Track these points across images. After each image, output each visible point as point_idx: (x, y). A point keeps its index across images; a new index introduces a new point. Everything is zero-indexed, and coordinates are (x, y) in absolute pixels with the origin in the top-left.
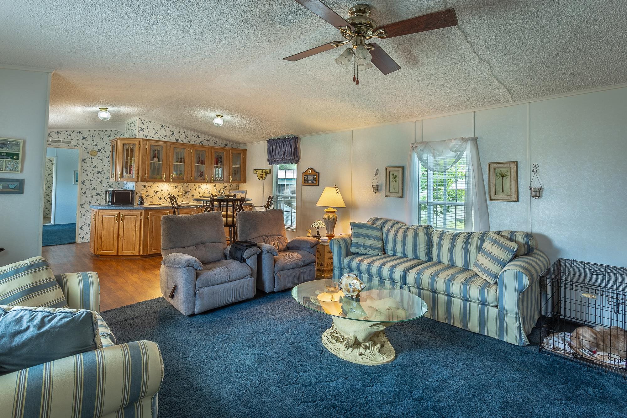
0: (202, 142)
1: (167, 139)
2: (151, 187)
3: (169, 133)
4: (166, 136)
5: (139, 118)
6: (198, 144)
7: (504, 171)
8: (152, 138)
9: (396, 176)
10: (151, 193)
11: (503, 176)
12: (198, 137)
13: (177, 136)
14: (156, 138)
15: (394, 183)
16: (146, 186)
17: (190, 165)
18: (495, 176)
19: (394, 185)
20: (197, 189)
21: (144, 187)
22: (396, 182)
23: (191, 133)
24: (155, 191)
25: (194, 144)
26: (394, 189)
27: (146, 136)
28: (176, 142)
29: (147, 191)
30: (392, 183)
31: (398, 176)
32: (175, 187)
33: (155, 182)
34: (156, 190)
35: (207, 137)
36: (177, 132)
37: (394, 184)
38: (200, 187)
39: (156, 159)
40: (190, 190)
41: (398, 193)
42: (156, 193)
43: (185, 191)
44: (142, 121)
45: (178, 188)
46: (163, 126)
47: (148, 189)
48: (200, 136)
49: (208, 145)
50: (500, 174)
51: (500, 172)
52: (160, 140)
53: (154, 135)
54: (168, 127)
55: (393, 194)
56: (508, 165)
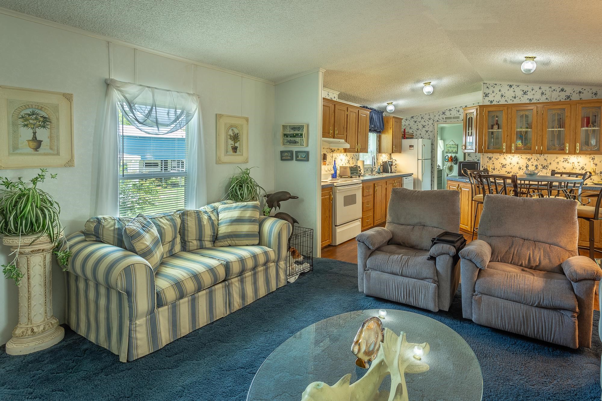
0: (568, 97)
1: (516, 101)
2: (497, 159)
3: (519, 93)
4: (515, 98)
5: (484, 83)
6: (562, 100)
8: (498, 102)
10: (498, 166)
12: (562, 90)
13: (530, 96)
14: (503, 102)
16: (492, 157)
17: (539, 130)
20: (561, 163)
21: (490, 158)
23: (551, 87)
24: (502, 164)
25: (557, 100)
27: (491, 102)
28: (529, 102)
29: (493, 164)
32: (527, 159)
33: (502, 154)
34: (504, 162)
35: (578, 89)
36: (530, 90)
38: (566, 160)
39: (496, 127)
40: (550, 163)
42: (504, 166)
43: (542, 165)
44: (487, 86)
45: (532, 160)
46: (511, 86)
47: (494, 161)
48: (565, 89)
49: (581, 99)
52: (508, 103)
53: (500, 99)
54: (518, 86)
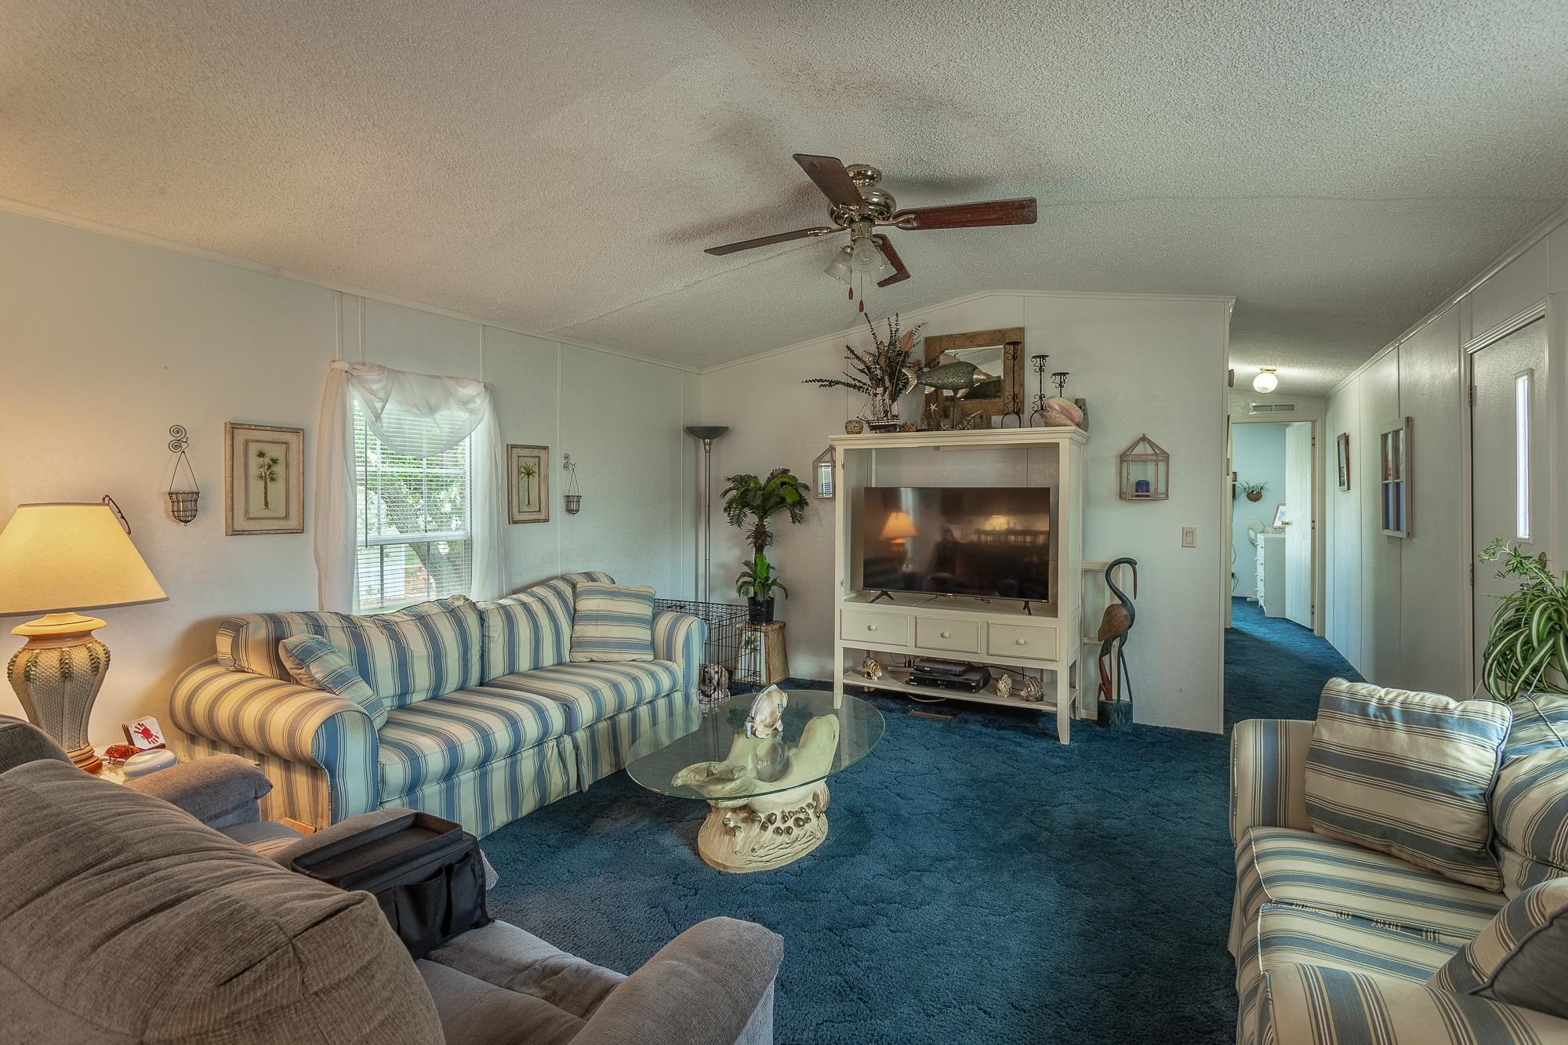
7: (531, 462)
9: (275, 461)
11: (528, 474)
15: (266, 484)
18: (520, 472)
19: (266, 493)
22: (272, 479)
26: (266, 504)
30: (257, 487)
31: (282, 460)
37: (266, 488)
41: (286, 517)
50: (525, 468)
51: (524, 465)
55: (267, 525)
56: (536, 452)
